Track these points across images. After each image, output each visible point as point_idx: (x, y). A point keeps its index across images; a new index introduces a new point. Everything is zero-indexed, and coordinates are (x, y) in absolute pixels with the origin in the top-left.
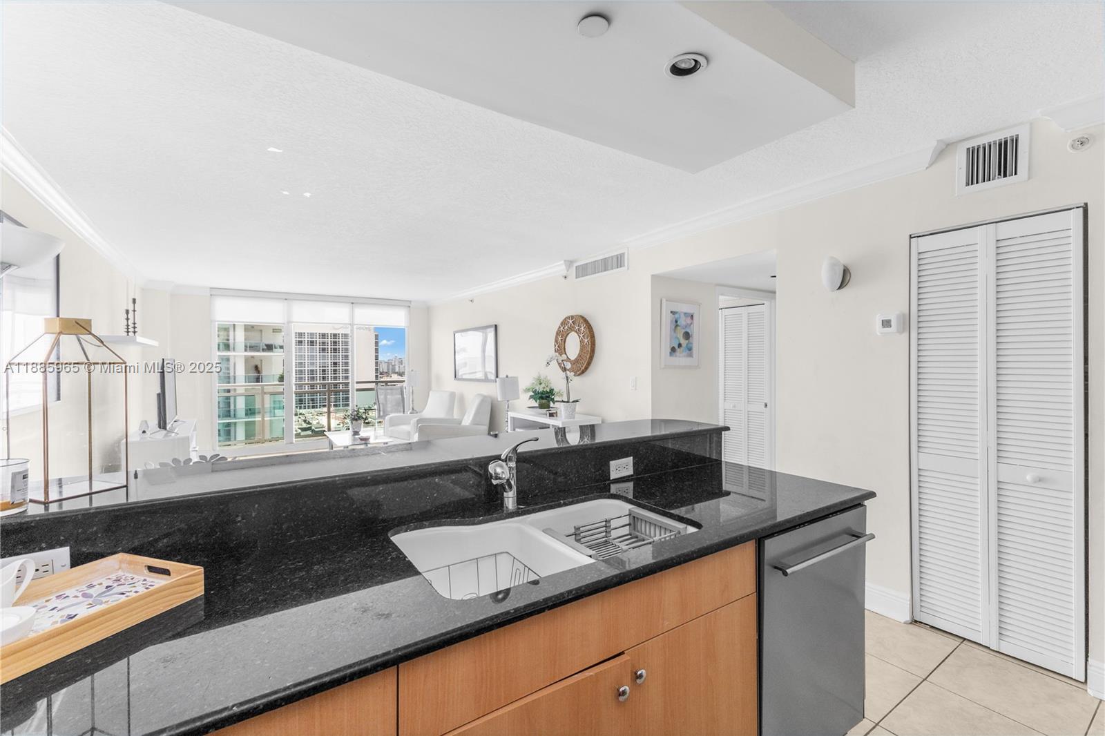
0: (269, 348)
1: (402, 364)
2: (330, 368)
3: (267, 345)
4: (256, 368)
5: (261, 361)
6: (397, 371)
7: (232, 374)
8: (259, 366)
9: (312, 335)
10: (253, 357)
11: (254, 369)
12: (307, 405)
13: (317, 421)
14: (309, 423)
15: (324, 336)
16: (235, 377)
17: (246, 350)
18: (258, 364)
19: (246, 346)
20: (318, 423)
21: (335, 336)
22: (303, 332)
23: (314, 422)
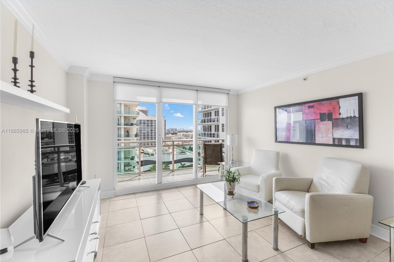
0: (132, 125)
1: (172, 130)
2: (150, 132)
3: (131, 124)
4: (128, 131)
5: (129, 129)
6: (171, 133)
7: (120, 134)
8: (129, 131)
9: (144, 120)
10: (127, 128)
11: (127, 132)
12: (142, 144)
13: (146, 150)
14: (143, 151)
15: (148, 121)
16: (121, 134)
17: (124, 125)
18: (128, 130)
19: (124, 124)
20: (146, 151)
21: (152, 121)
22: (141, 119)
23: (145, 150)
